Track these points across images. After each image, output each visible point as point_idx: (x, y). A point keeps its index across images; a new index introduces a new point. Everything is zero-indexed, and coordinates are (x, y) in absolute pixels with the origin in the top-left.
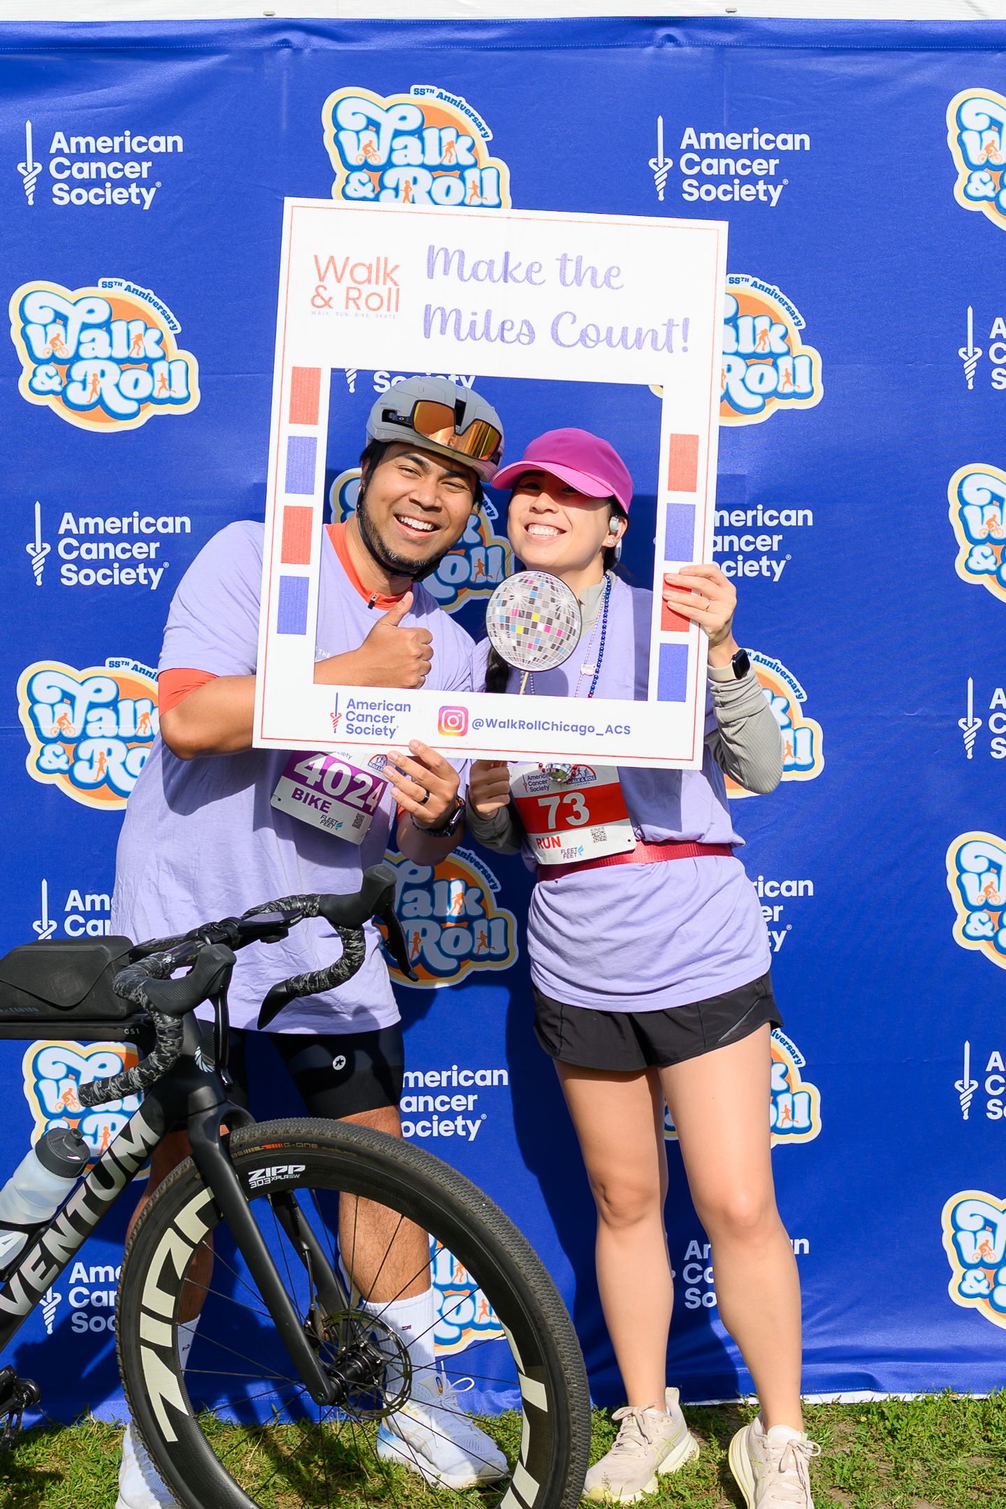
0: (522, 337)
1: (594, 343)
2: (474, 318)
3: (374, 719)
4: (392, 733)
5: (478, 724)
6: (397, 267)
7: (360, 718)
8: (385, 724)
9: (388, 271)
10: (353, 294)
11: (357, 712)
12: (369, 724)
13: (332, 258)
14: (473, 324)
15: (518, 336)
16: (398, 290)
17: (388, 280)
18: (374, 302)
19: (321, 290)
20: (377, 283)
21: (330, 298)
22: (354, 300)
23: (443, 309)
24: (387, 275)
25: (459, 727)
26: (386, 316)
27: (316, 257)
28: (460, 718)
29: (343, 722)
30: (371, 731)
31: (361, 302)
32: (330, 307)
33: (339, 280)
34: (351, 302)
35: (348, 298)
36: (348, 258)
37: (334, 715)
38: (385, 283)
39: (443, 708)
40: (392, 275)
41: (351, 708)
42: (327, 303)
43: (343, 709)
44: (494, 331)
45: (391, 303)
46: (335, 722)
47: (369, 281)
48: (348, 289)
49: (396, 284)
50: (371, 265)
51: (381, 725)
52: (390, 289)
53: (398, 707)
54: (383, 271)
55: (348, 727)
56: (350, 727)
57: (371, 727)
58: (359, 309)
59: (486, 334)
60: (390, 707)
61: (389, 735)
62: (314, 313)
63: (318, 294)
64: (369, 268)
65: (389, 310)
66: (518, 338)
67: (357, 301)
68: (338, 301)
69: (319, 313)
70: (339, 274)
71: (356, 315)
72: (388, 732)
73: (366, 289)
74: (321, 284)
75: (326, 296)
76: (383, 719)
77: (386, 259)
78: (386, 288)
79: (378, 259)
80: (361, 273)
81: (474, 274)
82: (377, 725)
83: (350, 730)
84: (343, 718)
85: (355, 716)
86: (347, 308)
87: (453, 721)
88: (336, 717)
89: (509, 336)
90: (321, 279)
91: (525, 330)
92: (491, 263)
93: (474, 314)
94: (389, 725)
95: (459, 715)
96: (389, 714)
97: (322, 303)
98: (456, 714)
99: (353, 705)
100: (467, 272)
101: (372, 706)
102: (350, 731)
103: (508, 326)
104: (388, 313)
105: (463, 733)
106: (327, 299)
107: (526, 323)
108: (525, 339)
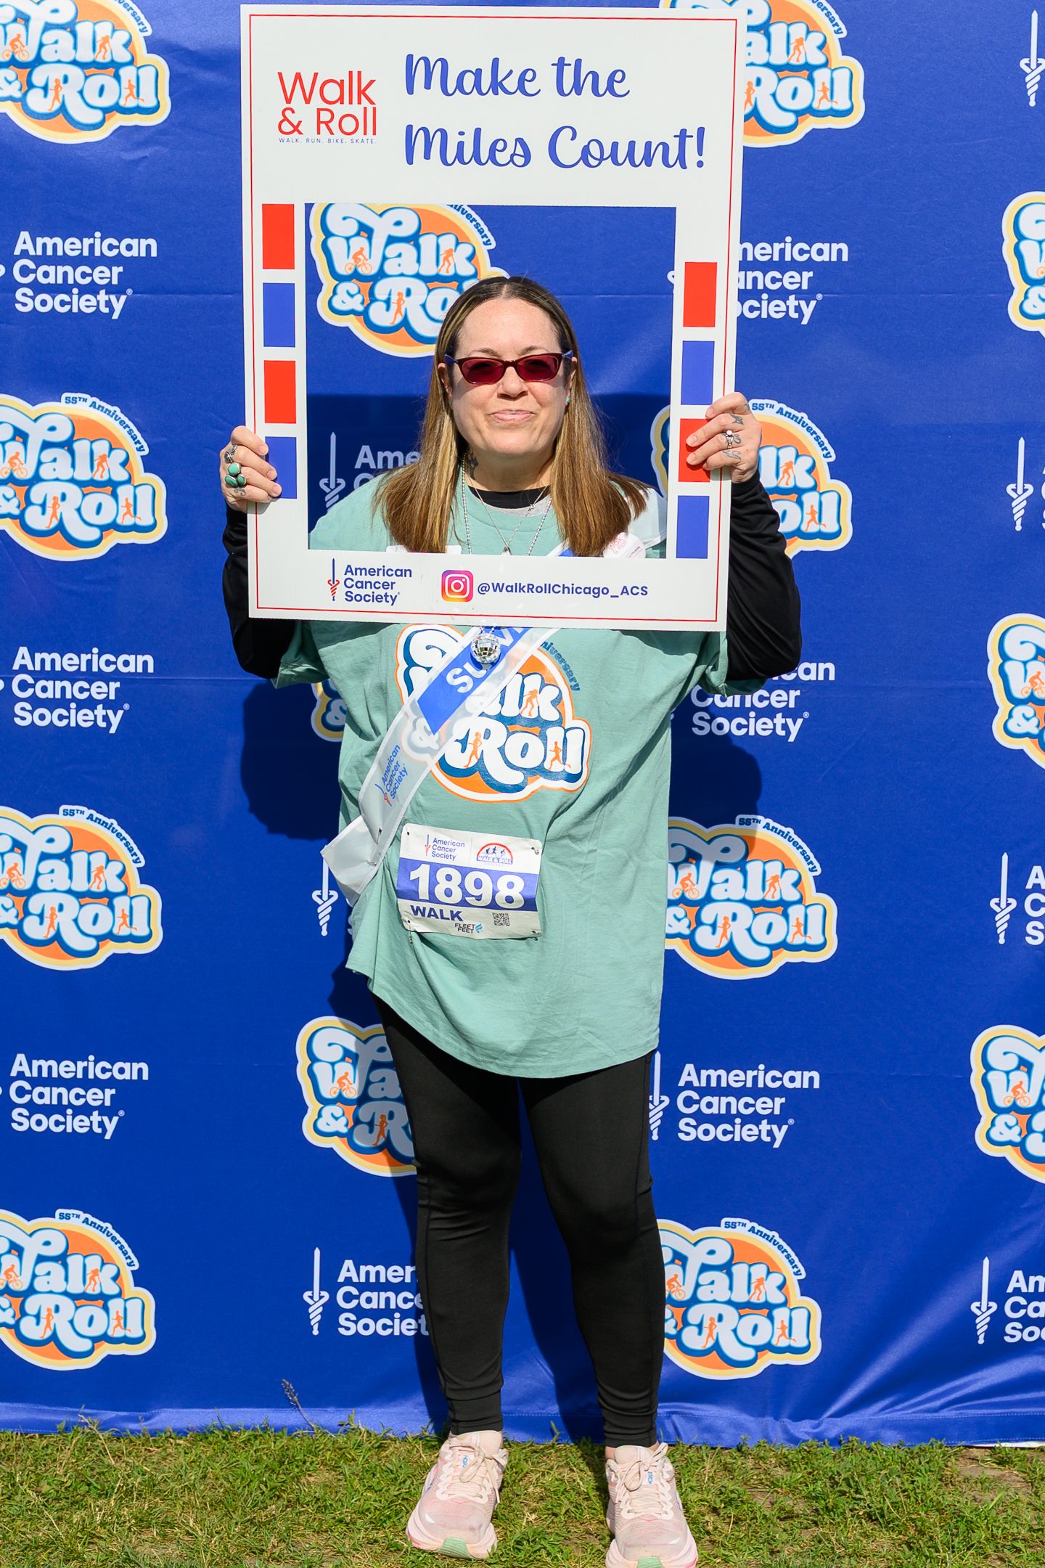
0: (516, 158)
1: (597, 162)
2: (461, 138)
3: (373, 585)
4: (394, 601)
5: (484, 588)
6: (372, 82)
7: (359, 585)
8: (386, 591)
9: (363, 87)
10: (325, 116)
11: (356, 578)
12: (368, 591)
13: (298, 76)
14: (461, 145)
15: (512, 156)
16: (374, 109)
17: (363, 97)
18: (349, 125)
19: (288, 113)
20: (351, 102)
21: (300, 122)
22: (326, 123)
23: (426, 130)
24: (362, 92)
25: (463, 592)
26: (363, 141)
27: (280, 75)
28: (465, 583)
29: (341, 590)
30: (371, 598)
31: (334, 125)
32: (300, 133)
33: (308, 101)
34: (323, 126)
35: (319, 122)
36: (316, 75)
37: (331, 583)
38: (359, 102)
39: (446, 573)
40: (366, 92)
41: (349, 575)
42: (296, 129)
43: (340, 576)
44: (484, 155)
45: (368, 124)
46: (333, 591)
47: (341, 99)
48: (319, 110)
49: (372, 103)
50: (342, 81)
51: (382, 592)
52: (365, 109)
53: (399, 573)
54: (357, 88)
55: (347, 595)
56: (349, 594)
57: (371, 594)
58: (332, 133)
59: (476, 156)
60: (390, 573)
61: (391, 602)
62: (282, 140)
63: (286, 119)
64: (341, 85)
65: (365, 133)
66: (512, 160)
67: (330, 124)
68: (309, 127)
69: (288, 141)
70: (308, 94)
71: (329, 140)
72: (389, 599)
73: (339, 110)
74: (289, 106)
75: (294, 119)
76: (383, 585)
77: (359, 73)
78: (361, 107)
79: (351, 73)
80: (332, 92)
81: (460, 86)
82: (377, 592)
83: (349, 597)
84: (341, 586)
85: (354, 583)
86: (319, 133)
87: (457, 586)
88: (333, 584)
89: (502, 157)
90: (288, 100)
91: (520, 151)
92: (478, 74)
93: (461, 133)
94: (389, 592)
95: (464, 580)
96: (389, 580)
97: (292, 129)
98: (460, 579)
99: (351, 571)
100: (451, 85)
101: (371, 572)
102: (349, 599)
103: (500, 146)
104: (365, 138)
105: (468, 599)
106: (295, 124)
107: (520, 141)
108: (519, 160)
